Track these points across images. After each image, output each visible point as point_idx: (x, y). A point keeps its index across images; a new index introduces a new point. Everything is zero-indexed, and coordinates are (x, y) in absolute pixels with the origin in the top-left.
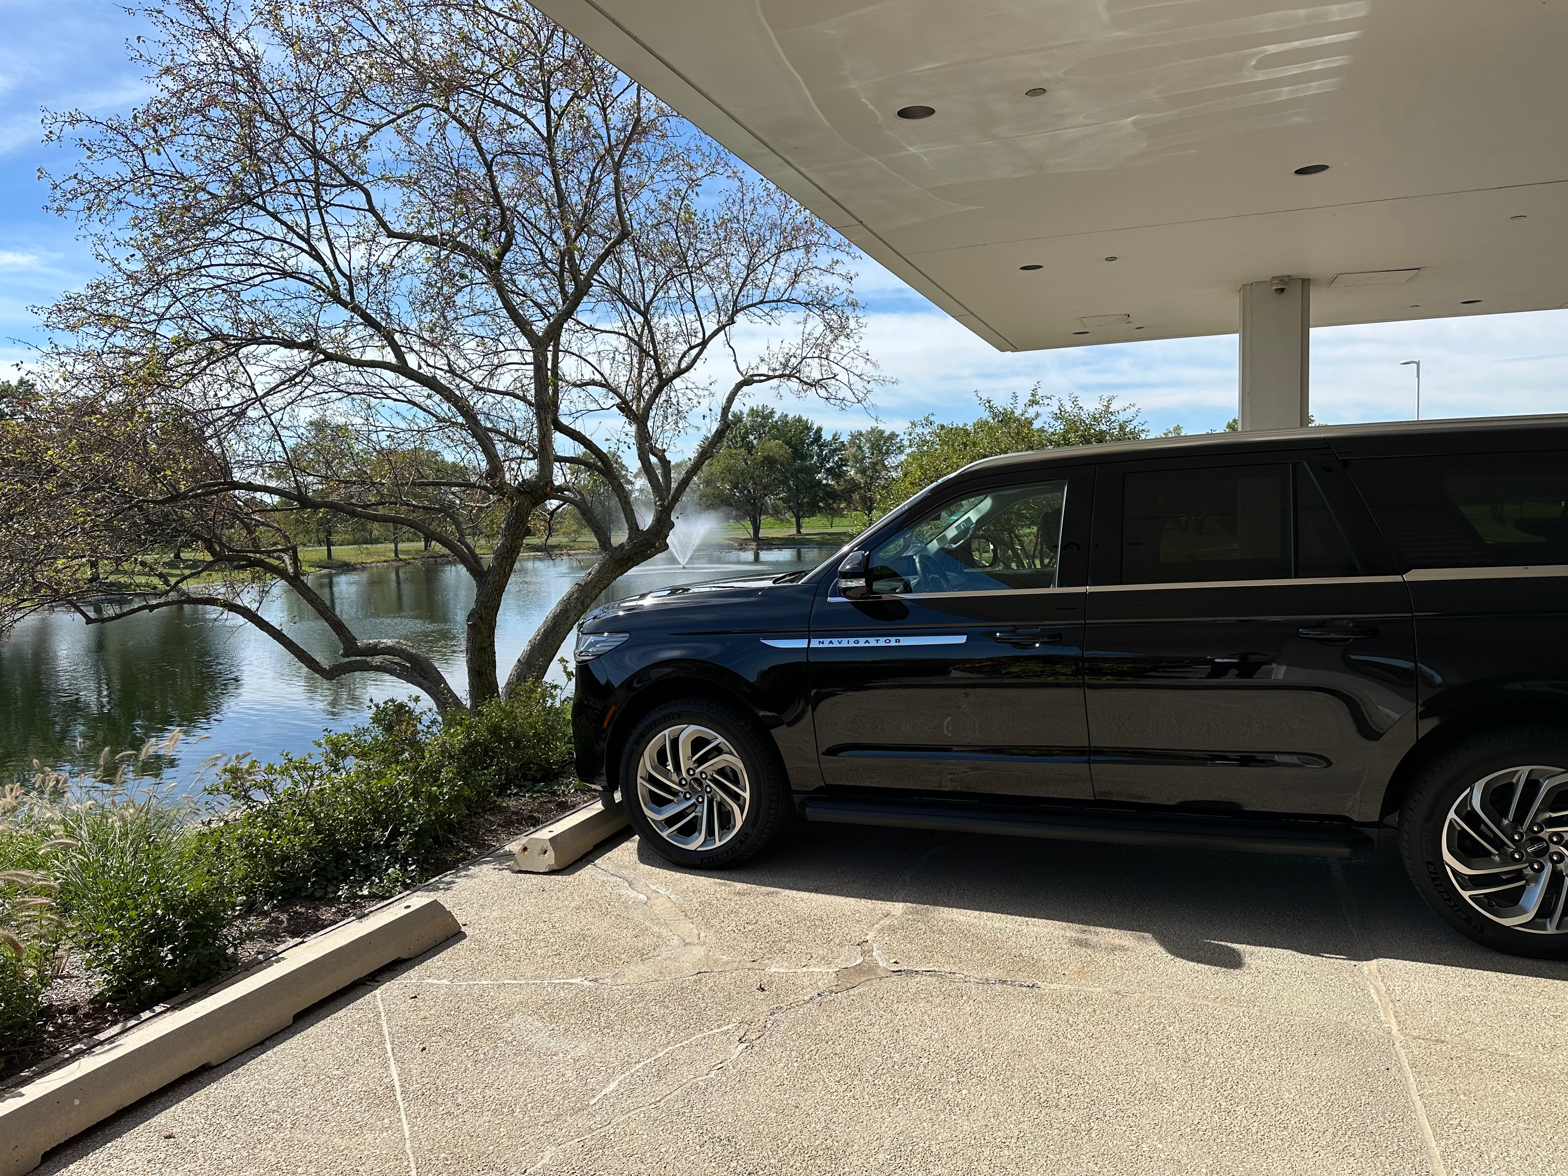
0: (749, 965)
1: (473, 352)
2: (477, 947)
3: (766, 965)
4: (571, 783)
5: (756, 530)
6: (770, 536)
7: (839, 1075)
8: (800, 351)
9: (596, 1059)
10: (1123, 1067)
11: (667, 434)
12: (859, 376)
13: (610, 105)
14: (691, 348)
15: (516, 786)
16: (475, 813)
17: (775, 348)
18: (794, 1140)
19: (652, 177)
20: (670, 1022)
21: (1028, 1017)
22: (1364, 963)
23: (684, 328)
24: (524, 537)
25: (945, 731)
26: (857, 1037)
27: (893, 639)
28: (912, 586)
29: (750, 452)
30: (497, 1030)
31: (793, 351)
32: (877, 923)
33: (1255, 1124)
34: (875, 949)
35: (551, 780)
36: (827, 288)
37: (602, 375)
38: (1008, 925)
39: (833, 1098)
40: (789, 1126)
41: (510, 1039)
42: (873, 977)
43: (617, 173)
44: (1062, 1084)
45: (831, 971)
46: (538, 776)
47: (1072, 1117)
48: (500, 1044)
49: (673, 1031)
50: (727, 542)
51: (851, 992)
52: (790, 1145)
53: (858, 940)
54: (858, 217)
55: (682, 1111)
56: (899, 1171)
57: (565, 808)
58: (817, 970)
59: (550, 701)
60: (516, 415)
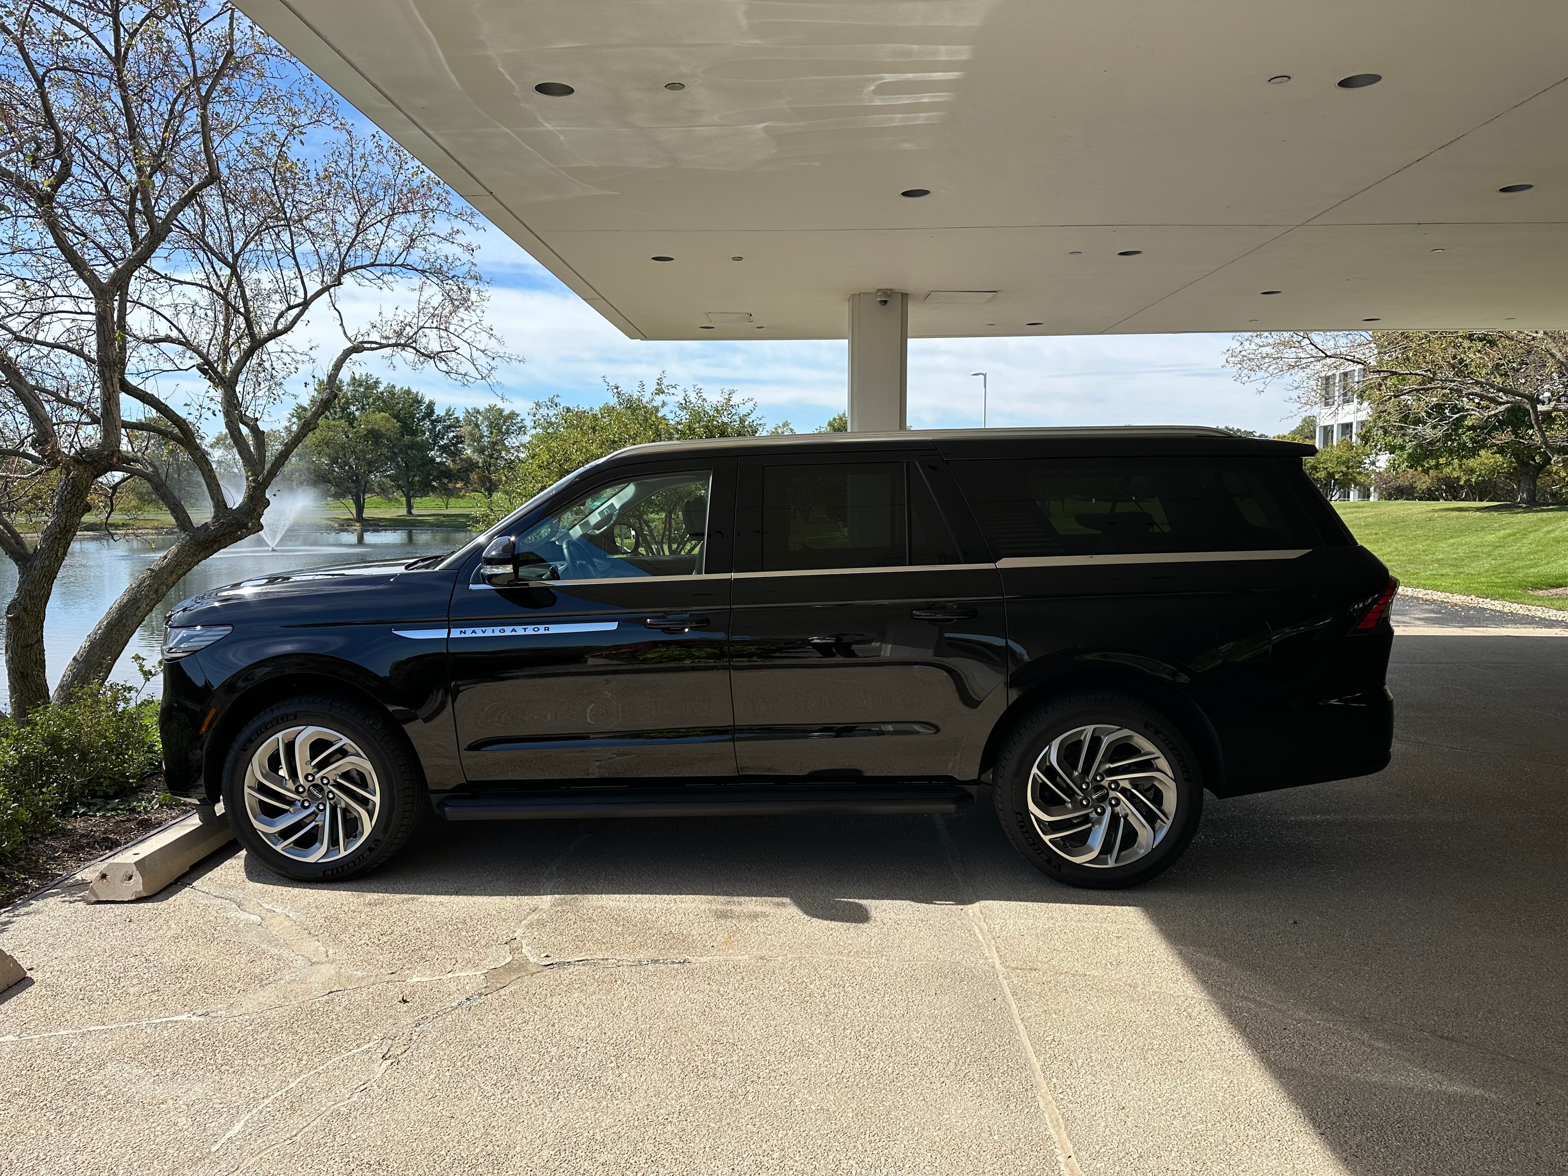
0: (387, 978)
1: (10, 296)
2: (50, 993)
3: (407, 976)
4: (154, 798)
5: (360, 508)
6: (377, 516)
7: (495, 1078)
8: (415, 320)
9: (215, 1101)
10: (772, 1028)
11: (259, 402)
12: (483, 351)
13: (195, 32)
14: (290, 308)
15: (83, 804)
16: (32, 839)
17: (389, 314)
18: (452, 1153)
19: (247, 118)
20: (301, 1048)
21: (681, 993)
22: (969, 906)
23: (282, 285)
24: (83, 514)
25: (589, 720)
26: (512, 1037)
27: (542, 627)
28: (559, 573)
29: (351, 424)
30: (85, 1085)
31: (409, 319)
32: (525, 919)
33: (891, 1065)
34: (524, 946)
35: (128, 796)
36: (447, 257)
37: (180, 331)
38: (657, 905)
39: (490, 1102)
40: (445, 1139)
41: (103, 1093)
42: (524, 974)
43: (204, 108)
44: (718, 1054)
45: (479, 973)
46: (111, 792)
47: (729, 1084)
48: (90, 1100)
49: (305, 1057)
50: (325, 522)
51: (502, 992)
52: (447, 1158)
53: (506, 939)
54: (488, 187)
55: (322, 1142)
56: (565, 1165)
57: (147, 826)
58: (464, 974)
59: (122, 705)
60: (69, 372)
